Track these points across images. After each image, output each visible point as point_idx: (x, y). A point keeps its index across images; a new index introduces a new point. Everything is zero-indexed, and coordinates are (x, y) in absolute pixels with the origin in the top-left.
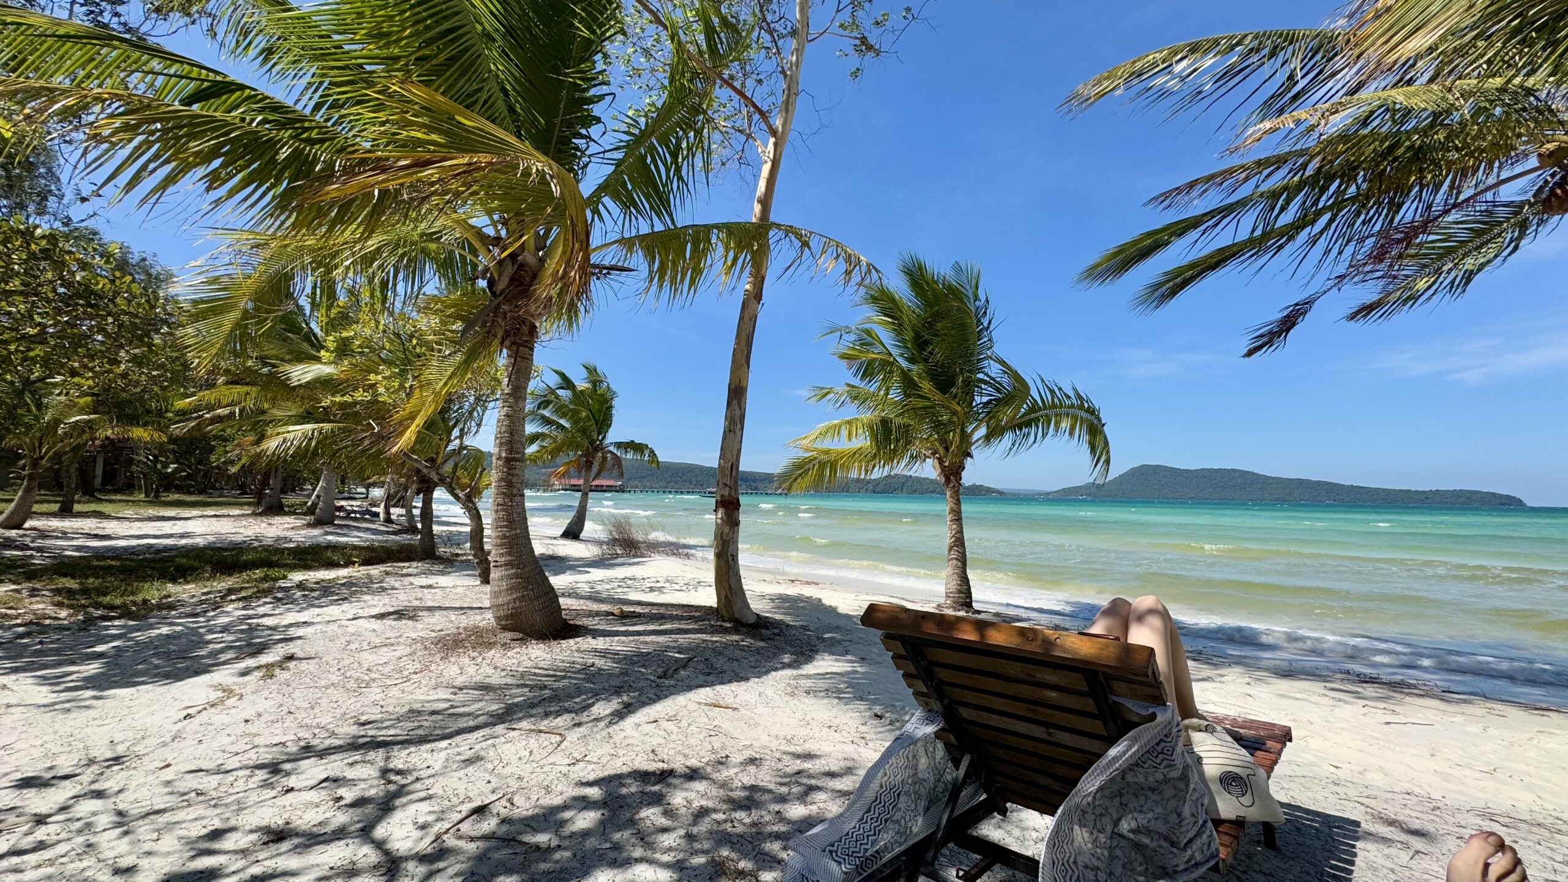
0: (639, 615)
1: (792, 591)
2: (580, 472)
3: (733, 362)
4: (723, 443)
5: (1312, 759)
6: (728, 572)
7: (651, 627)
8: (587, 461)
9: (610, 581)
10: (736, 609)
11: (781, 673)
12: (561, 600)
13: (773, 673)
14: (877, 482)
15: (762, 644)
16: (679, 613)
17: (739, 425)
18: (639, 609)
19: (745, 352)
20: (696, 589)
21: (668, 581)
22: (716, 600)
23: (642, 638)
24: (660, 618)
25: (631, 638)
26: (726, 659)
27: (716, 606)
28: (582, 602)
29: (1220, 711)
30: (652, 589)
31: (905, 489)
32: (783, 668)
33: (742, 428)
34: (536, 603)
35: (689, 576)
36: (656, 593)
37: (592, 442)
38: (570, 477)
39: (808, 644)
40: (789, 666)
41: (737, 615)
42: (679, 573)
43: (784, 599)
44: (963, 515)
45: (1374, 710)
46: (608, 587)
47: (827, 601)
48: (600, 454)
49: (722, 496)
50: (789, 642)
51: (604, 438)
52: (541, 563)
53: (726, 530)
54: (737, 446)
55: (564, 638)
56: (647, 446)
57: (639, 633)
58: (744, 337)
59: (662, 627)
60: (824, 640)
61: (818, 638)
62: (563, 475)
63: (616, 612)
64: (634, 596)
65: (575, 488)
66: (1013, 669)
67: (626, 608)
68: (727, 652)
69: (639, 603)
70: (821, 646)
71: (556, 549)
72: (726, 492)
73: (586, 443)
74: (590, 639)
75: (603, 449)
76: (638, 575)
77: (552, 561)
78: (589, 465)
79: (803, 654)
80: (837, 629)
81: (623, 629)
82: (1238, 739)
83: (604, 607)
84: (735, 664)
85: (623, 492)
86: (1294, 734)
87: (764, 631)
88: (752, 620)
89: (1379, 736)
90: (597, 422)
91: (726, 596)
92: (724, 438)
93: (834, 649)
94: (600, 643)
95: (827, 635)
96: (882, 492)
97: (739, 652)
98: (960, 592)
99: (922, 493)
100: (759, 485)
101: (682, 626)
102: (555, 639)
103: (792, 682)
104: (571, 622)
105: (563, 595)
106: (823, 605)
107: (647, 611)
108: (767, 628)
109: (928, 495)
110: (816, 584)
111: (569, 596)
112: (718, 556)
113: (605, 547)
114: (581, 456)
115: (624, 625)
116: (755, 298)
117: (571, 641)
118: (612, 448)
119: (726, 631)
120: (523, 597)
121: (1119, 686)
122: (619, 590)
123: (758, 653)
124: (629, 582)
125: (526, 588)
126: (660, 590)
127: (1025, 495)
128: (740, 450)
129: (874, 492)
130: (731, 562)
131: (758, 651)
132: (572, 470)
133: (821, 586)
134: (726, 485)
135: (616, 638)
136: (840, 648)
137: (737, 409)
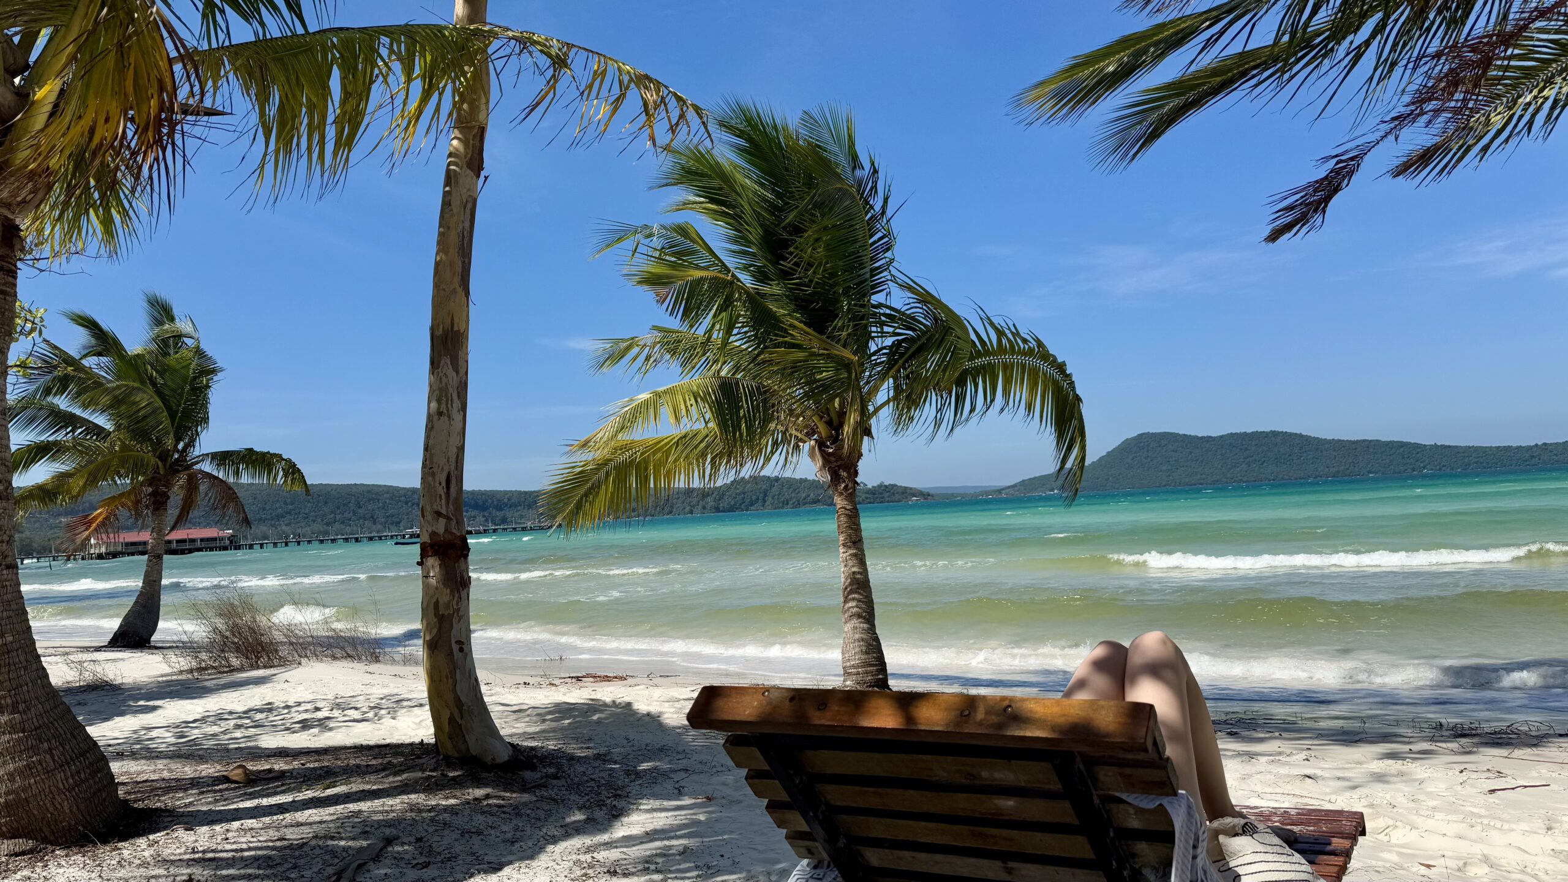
0: (282, 775)
1: (576, 695)
2: (138, 515)
3: (436, 286)
4: (428, 437)
5: (1394, 858)
6: (453, 673)
7: (309, 794)
8: (154, 494)
9: (220, 717)
10: (471, 740)
11: (563, 845)
12: (115, 767)
13: (550, 848)
14: (721, 492)
15: (526, 797)
16: (362, 761)
17: (457, 403)
18: (280, 765)
19: (459, 267)
20: (393, 713)
21: (338, 706)
22: (432, 730)
23: (289, 817)
24: (326, 776)
25: (267, 820)
26: (456, 835)
27: (433, 741)
28: (161, 764)
29: (1266, 803)
30: (305, 725)
31: (769, 500)
32: (567, 836)
33: (464, 408)
34: (60, 776)
35: (378, 691)
36: (315, 731)
37: (164, 456)
38: (118, 530)
39: (610, 785)
40: (578, 830)
41: (474, 750)
42: (358, 689)
43: (563, 710)
44: (864, 534)
45: (1475, 775)
46: (215, 729)
47: (642, 706)
48: (182, 480)
49: (433, 534)
50: (575, 787)
51: (191, 444)
52: (67, 700)
53: (445, 597)
54: (454, 441)
55: (124, 838)
56: (280, 456)
57: (282, 809)
58: (454, 238)
59: (329, 792)
60: (638, 775)
61: (628, 773)
62: (105, 525)
63: (236, 774)
64: (270, 741)
65: (134, 549)
66: (942, 768)
67: (253, 766)
68: (458, 821)
69: (282, 753)
70: (634, 788)
71: (99, 669)
72: (440, 526)
73: (152, 460)
74: (181, 833)
75: (189, 467)
76: (278, 699)
77: (93, 695)
78: (159, 502)
79: (601, 804)
80: (662, 751)
81: (249, 804)
82: (1292, 841)
83: (208, 770)
84: (476, 840)
85: (238, 548)
86: (1369, 825)
87: (528, 775)
88: (504, 756)
89: (1483, 812)
90: (172, 415)
91: (452, 719)
92: (430, 428)
93: (657, 789)
94: (202, 838)
95: (645, 766)
96: (731, 509)
97: (481, 818)
98: (865, 664)
99: (798, 504)
100: (509, 513)
101: (367, 787)
102: (105, 842)
103: (582, 858)
104: (140, 805)
105: (120, 756)
106: (634, 713)
107: (296, 764)
108: (533, 768)
109: (808, 507)
110: (622, 679)
111: (134, 755)
112: (432, 646)
113: (204, 656)
114: (142, 484)
115: (252, 796)
116: (469, 165)
117: (142, 842)
118: (207, 467)
119: (457, 783)
120: (29, 767)
121: (1107, 775)
122: (238, 734)
123: (518, 815)
124: (259, 716)
125: (34, 750)
126: (323, 724)
127: (963, 495)
128: (461, 449)
129: (718, 510)
130: (457, 654)
131: (517, 811)
132: (123, 513)
133: (630, 681)
134: (439, 514)
135: (236, 825)
136: (669, 785)
137: (451, 373)
